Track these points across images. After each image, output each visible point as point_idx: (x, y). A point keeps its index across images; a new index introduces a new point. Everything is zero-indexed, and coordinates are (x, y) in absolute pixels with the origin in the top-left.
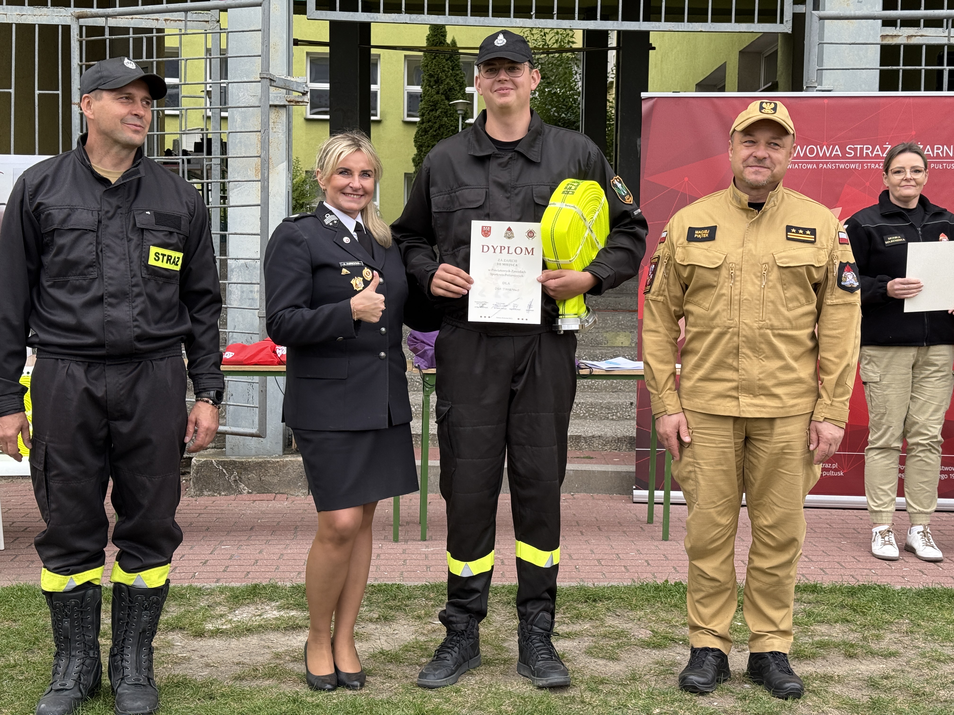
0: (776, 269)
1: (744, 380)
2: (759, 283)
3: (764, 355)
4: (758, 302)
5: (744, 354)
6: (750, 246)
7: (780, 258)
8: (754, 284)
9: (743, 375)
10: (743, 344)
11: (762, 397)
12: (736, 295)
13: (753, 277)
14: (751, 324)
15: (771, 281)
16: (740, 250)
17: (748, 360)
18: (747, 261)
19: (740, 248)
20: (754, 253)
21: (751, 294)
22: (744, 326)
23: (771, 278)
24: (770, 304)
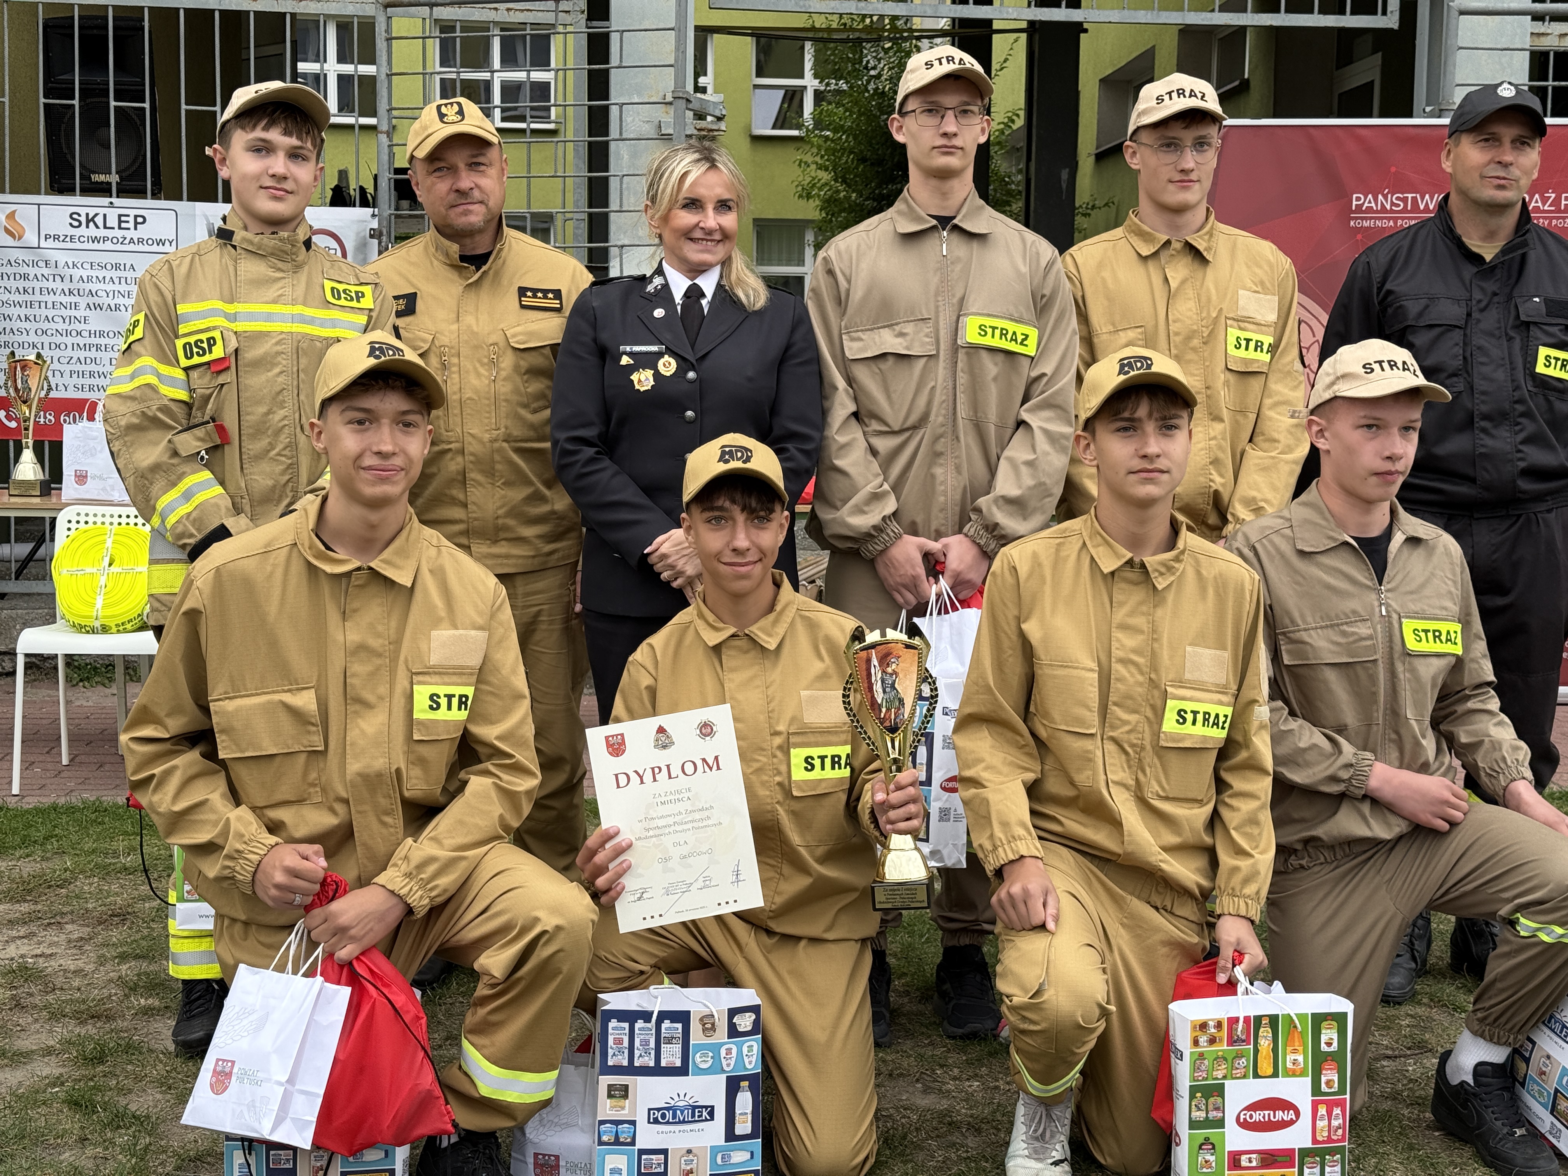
0: (510, 352)
1: (476, 519)
2: (486, 373)
3: (503, 481)
4: (487, 402)
5: (473, 480)
6: (469, 320)
7: (514, 336)
8: (479, 375)
9: (474, 512)
10: (471, 466)
11: (503, 543)
12: (455, 393)
13: (478, 365)
14: (480, 435)
15: (503, 369)
16: (455, 327)
17: (480, 488)
18: (466, 342)
19: (453, 323)
20: (475, 329)
21: (476, 391)
22: (470, 439)
23: (503, 365)
24: (504, 404)
